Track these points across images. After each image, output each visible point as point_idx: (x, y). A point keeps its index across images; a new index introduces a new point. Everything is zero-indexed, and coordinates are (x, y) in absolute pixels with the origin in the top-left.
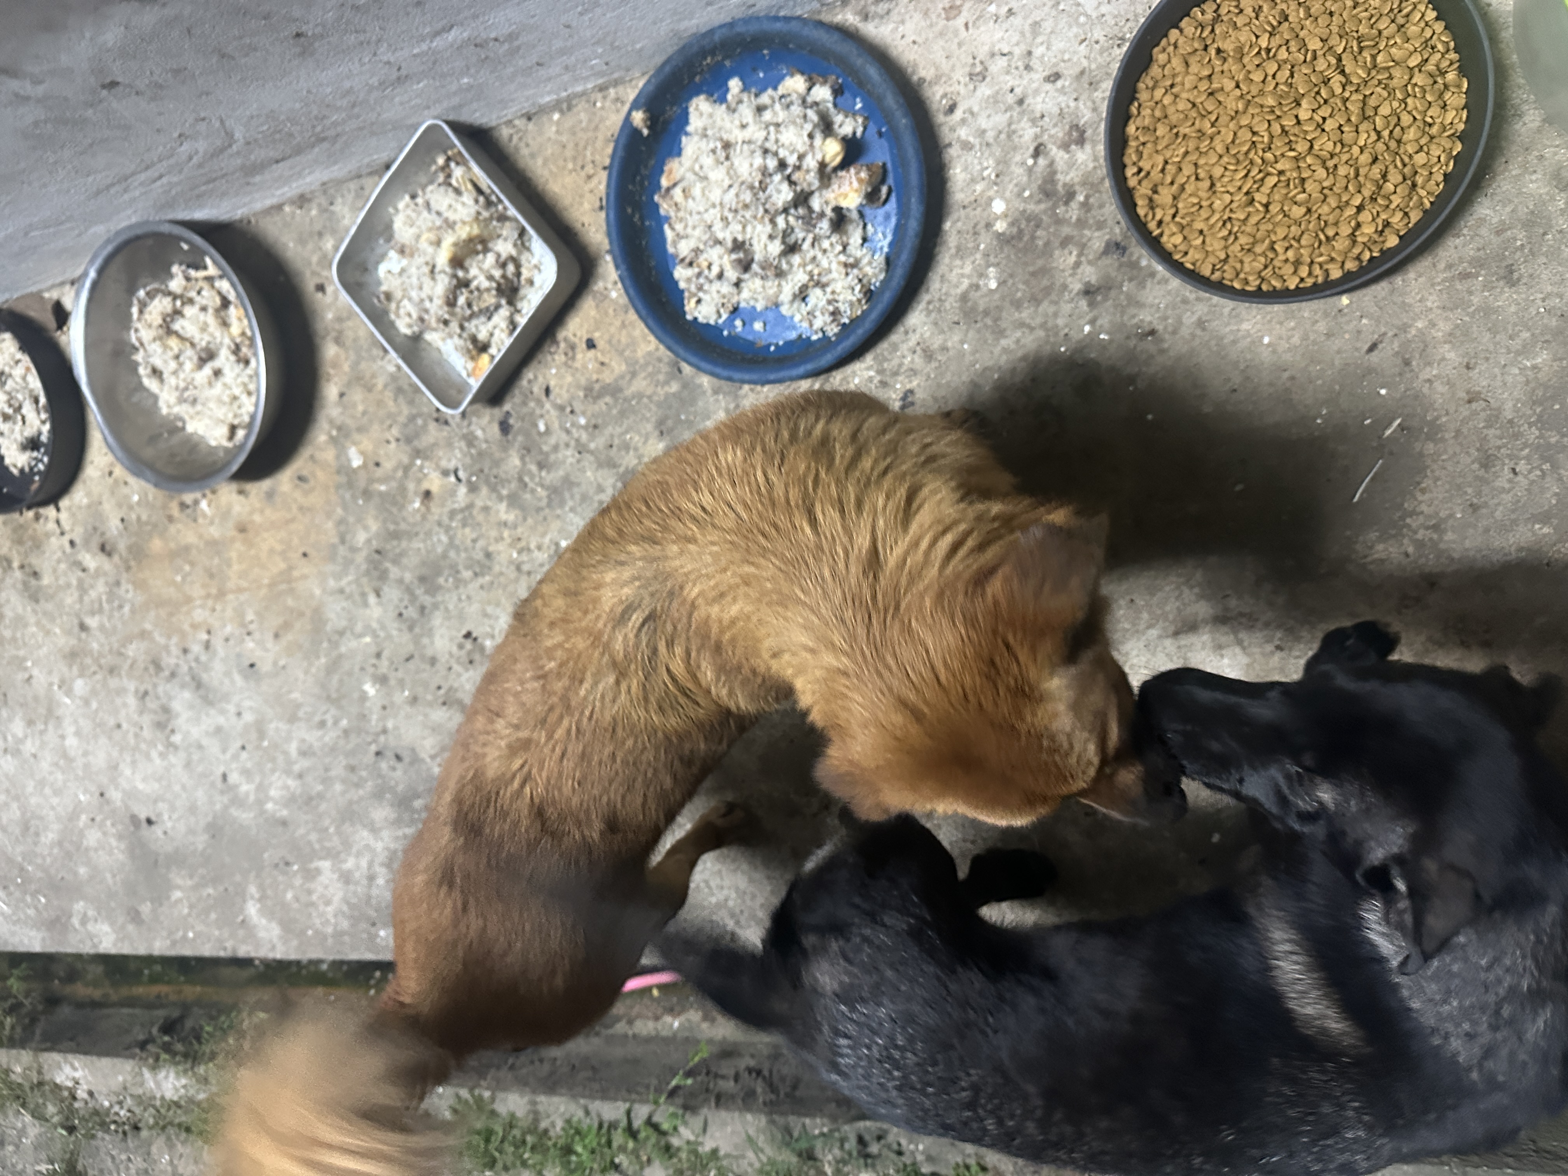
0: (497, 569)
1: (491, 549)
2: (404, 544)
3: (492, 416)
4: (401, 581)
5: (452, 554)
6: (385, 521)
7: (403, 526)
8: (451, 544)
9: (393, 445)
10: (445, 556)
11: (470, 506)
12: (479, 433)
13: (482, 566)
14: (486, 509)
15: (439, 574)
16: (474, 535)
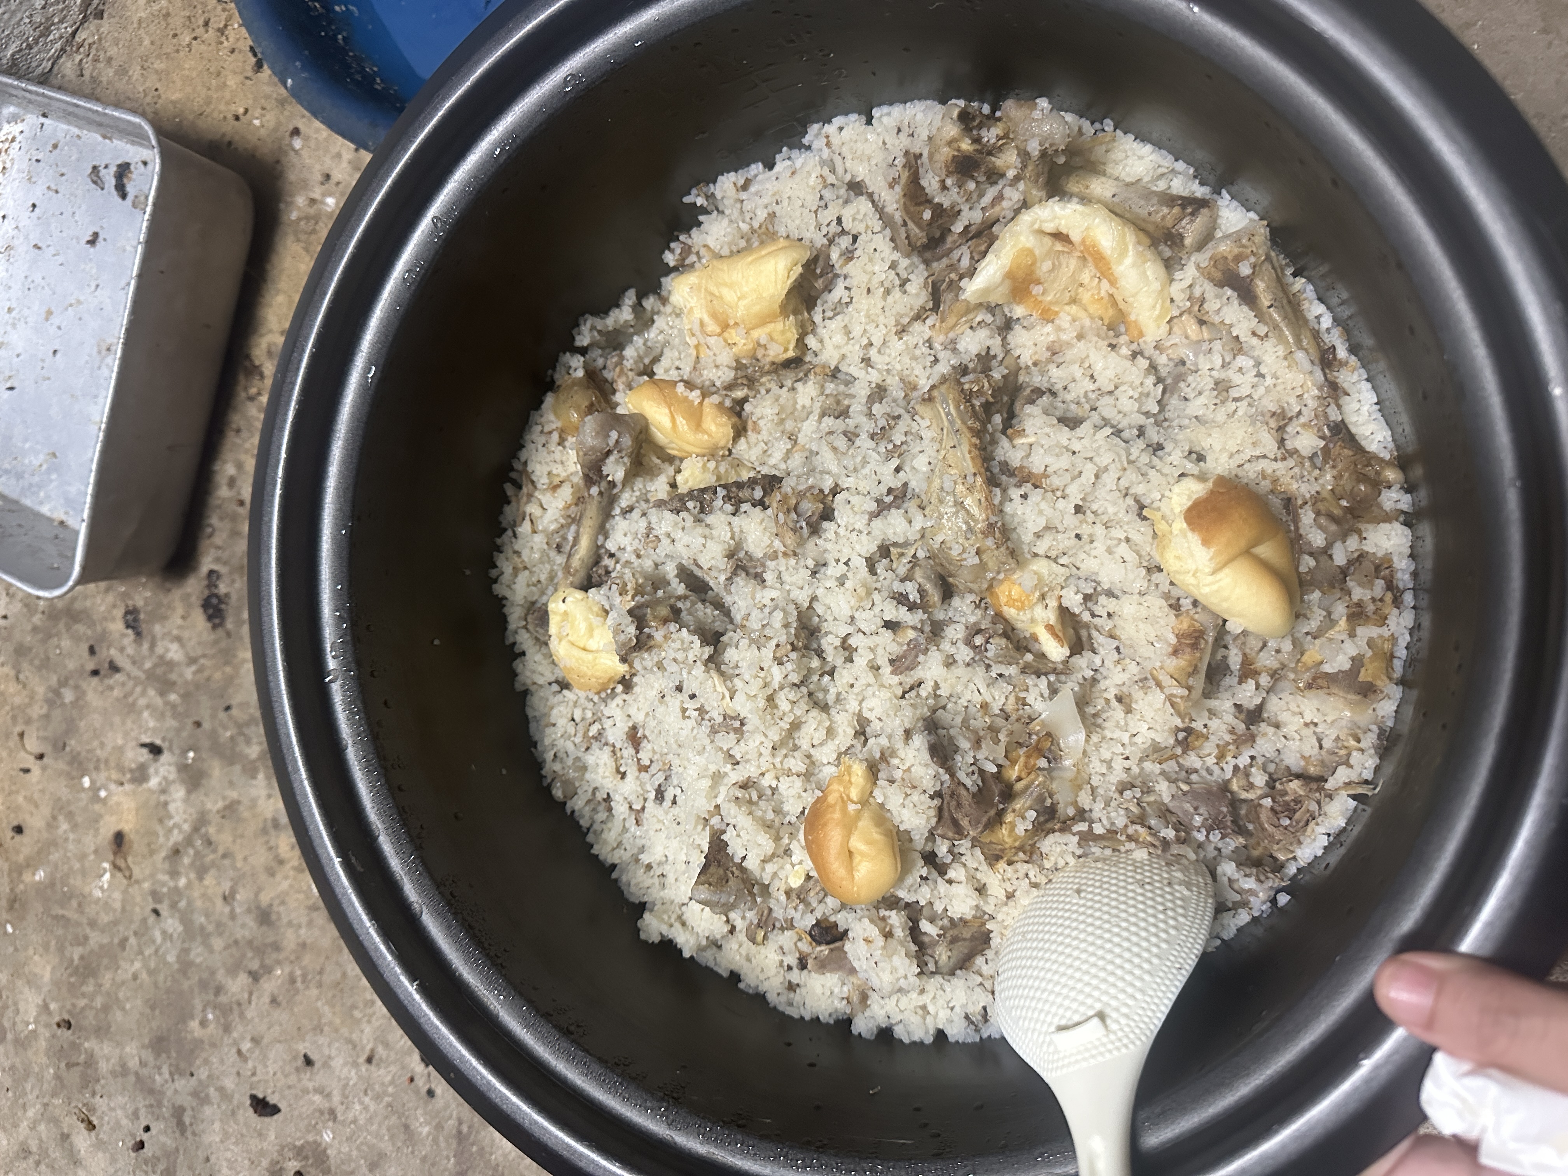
0: (290, 939)
1: (265, 898)
2: (107, 978)
3: (186, 598)
4: (123, 1070)
5: (197, 954)
6: (61, 949)
7: (96, 939)
8: (191, 932)
9: (36, 771)
10: (185, 966)
11: (200, 822)
12: (175, 653)
13: (260, 951)
14: (230, 810)
15: (185, 1016)
16: (226, 886)
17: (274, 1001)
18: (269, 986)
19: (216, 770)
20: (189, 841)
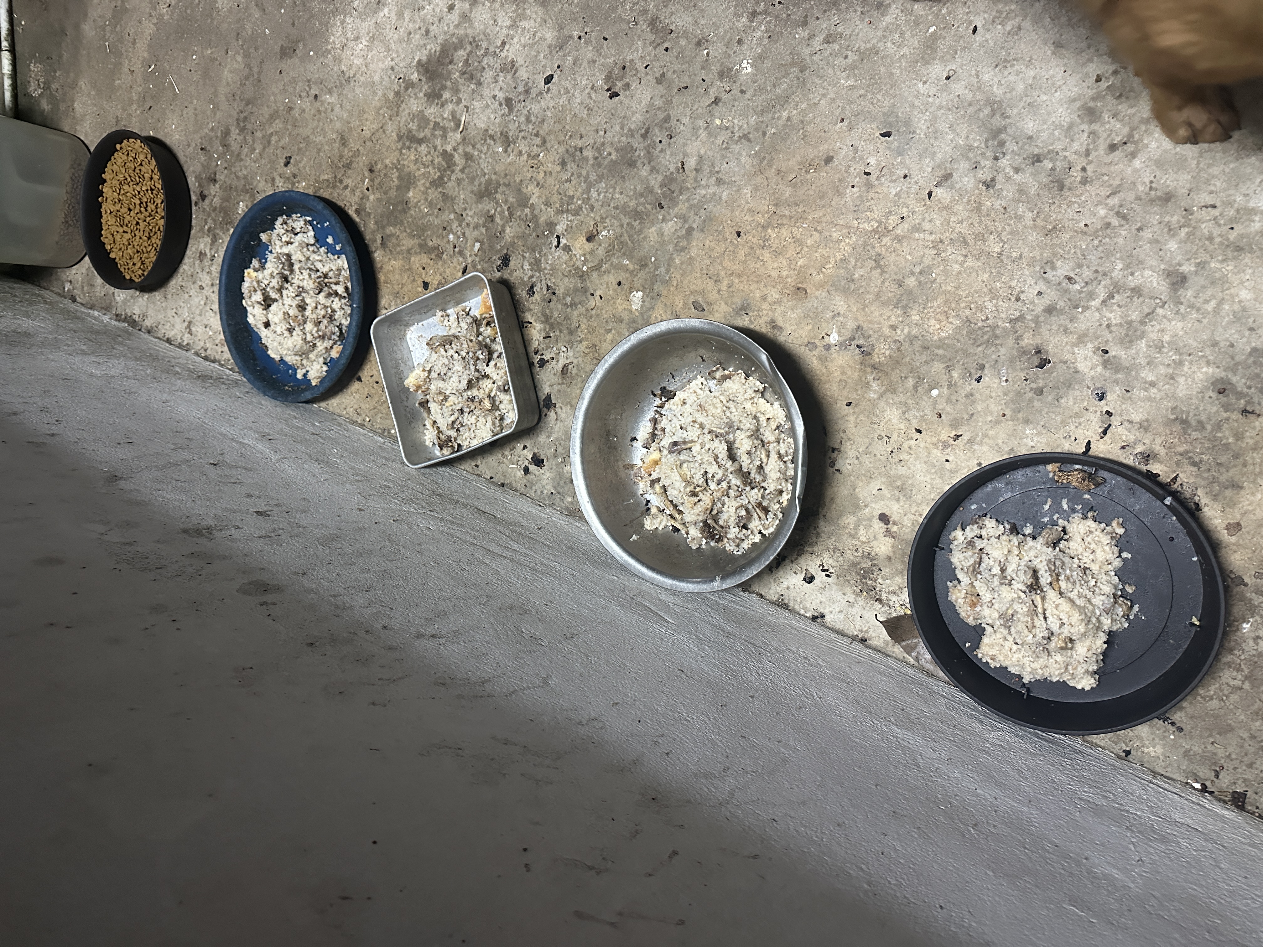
1: (559, 168)
2: (632, 204)
3: (511, 274)
4: (653, 170)
5: (593, 177)
6: (640, 232)
7: (626, 221)
8: (590, 186)
9: (598, 293)
10: (600, 178)
11: (560, 212)
12: (527, 267)
14: (547, 204)
17: (581, 137)
18: (580, 143)
19: (542, 220)
20: (568, 211)
